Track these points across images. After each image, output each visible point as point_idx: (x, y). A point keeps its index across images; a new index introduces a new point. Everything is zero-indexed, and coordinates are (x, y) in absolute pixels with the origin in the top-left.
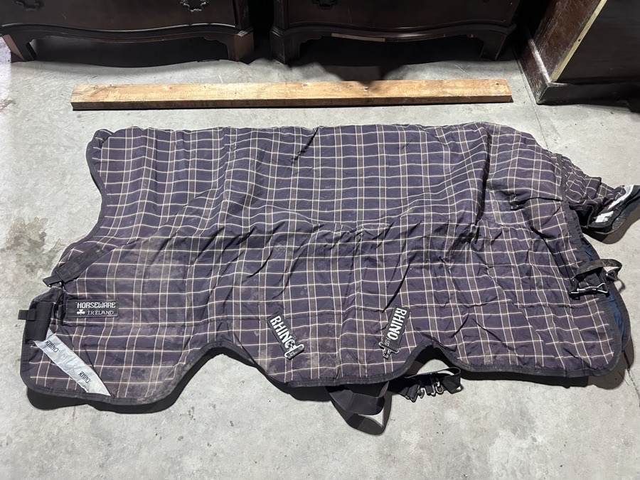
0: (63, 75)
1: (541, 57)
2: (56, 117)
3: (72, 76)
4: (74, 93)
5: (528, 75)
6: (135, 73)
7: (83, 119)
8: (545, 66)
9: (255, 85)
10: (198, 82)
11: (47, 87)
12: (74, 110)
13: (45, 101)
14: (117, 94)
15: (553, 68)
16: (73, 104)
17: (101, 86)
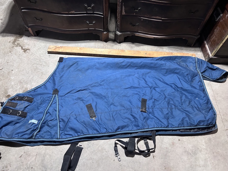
0: (46, 42)
1: (208, 47)
2: (42, 55)
3: (49, 42)
4: (49, 48)
5: (203, 53)
6: (69, 43)
7: (50, 57)
8: (210, 50)
9: (108, 50)
10: (89, 47)
11: (40, 45)
12: (48, 53)
13: (39, 50)
14: (62, 49)
15: (212, 51)
16: (48, 51)
17: (57, 46)
